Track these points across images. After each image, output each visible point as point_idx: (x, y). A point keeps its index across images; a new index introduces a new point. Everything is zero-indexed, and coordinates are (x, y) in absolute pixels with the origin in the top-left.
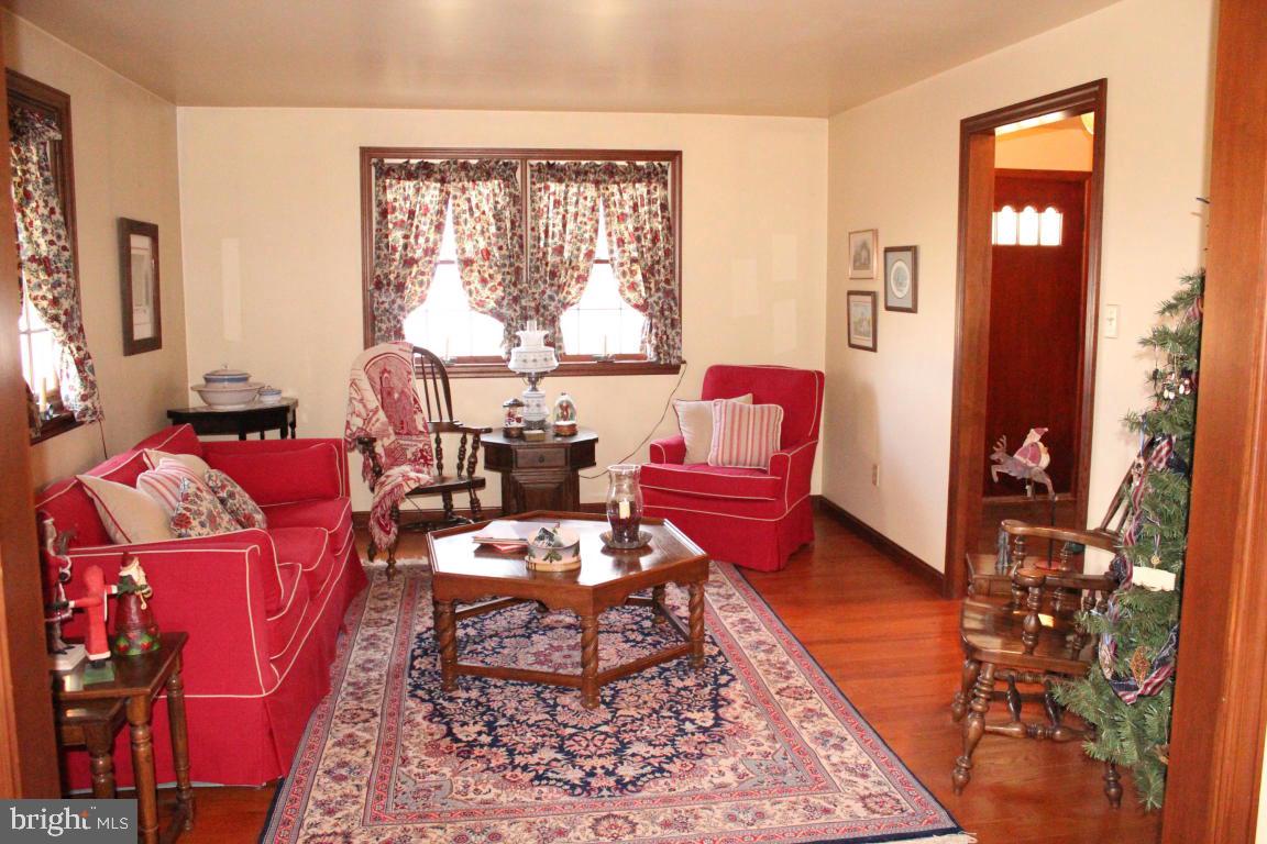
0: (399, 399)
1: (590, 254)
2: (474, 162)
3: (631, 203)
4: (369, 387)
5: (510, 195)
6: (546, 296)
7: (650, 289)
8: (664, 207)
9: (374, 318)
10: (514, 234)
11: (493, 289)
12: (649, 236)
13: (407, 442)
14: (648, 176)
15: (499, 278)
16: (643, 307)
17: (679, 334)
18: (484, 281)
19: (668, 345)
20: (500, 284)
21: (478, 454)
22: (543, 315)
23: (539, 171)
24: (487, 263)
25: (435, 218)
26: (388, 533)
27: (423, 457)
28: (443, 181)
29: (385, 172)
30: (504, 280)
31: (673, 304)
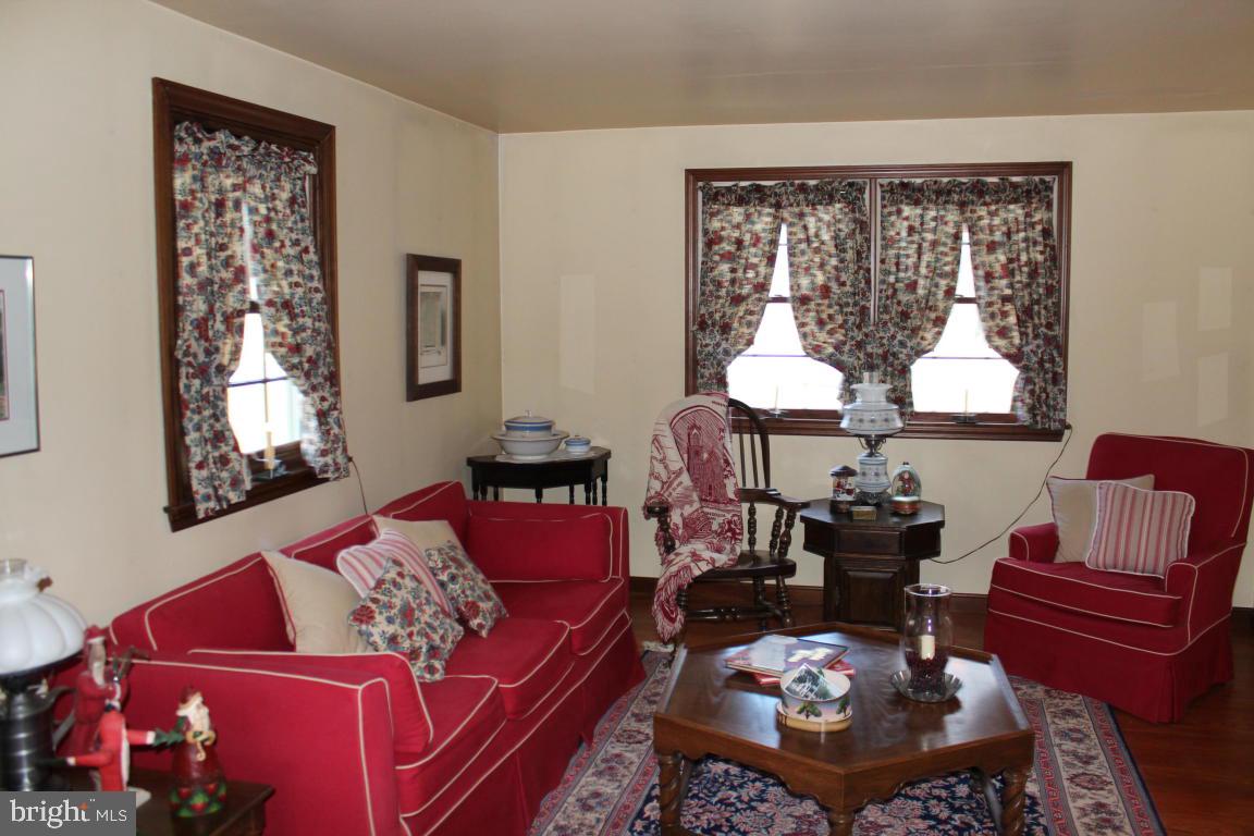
0: (708, 461)
1: (950, 292)
2: (812, 183)
3: (1004, 229)
4: (673, 444)
5: (855, 221)
6: (896, 342)
7: (1027, 335)
8: (1046, 233)
9: (696, 362)
10: (860, 268)
11: (831, 333)
12: (1025, 269)
13: (714, 511)
14: (1025, 195)
15: (839, 318)
16: (1014, 358)
17: (1064, 392)
18: (821, 323)
19: (1048, 406)
20: (841, 326)
21: (793, 532)
22: (892, 366)
23: (892, 191)
24: (826, 302)
25: (767, 248)
26: (673, 621)
27: (730, 530)
28: (778, 206)
29: (713, 197)
30: (845, 321)
31: (1055, 354)
